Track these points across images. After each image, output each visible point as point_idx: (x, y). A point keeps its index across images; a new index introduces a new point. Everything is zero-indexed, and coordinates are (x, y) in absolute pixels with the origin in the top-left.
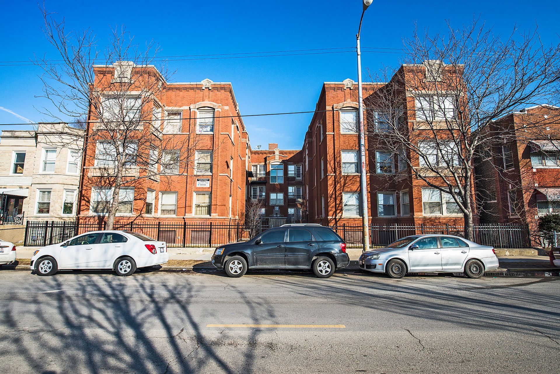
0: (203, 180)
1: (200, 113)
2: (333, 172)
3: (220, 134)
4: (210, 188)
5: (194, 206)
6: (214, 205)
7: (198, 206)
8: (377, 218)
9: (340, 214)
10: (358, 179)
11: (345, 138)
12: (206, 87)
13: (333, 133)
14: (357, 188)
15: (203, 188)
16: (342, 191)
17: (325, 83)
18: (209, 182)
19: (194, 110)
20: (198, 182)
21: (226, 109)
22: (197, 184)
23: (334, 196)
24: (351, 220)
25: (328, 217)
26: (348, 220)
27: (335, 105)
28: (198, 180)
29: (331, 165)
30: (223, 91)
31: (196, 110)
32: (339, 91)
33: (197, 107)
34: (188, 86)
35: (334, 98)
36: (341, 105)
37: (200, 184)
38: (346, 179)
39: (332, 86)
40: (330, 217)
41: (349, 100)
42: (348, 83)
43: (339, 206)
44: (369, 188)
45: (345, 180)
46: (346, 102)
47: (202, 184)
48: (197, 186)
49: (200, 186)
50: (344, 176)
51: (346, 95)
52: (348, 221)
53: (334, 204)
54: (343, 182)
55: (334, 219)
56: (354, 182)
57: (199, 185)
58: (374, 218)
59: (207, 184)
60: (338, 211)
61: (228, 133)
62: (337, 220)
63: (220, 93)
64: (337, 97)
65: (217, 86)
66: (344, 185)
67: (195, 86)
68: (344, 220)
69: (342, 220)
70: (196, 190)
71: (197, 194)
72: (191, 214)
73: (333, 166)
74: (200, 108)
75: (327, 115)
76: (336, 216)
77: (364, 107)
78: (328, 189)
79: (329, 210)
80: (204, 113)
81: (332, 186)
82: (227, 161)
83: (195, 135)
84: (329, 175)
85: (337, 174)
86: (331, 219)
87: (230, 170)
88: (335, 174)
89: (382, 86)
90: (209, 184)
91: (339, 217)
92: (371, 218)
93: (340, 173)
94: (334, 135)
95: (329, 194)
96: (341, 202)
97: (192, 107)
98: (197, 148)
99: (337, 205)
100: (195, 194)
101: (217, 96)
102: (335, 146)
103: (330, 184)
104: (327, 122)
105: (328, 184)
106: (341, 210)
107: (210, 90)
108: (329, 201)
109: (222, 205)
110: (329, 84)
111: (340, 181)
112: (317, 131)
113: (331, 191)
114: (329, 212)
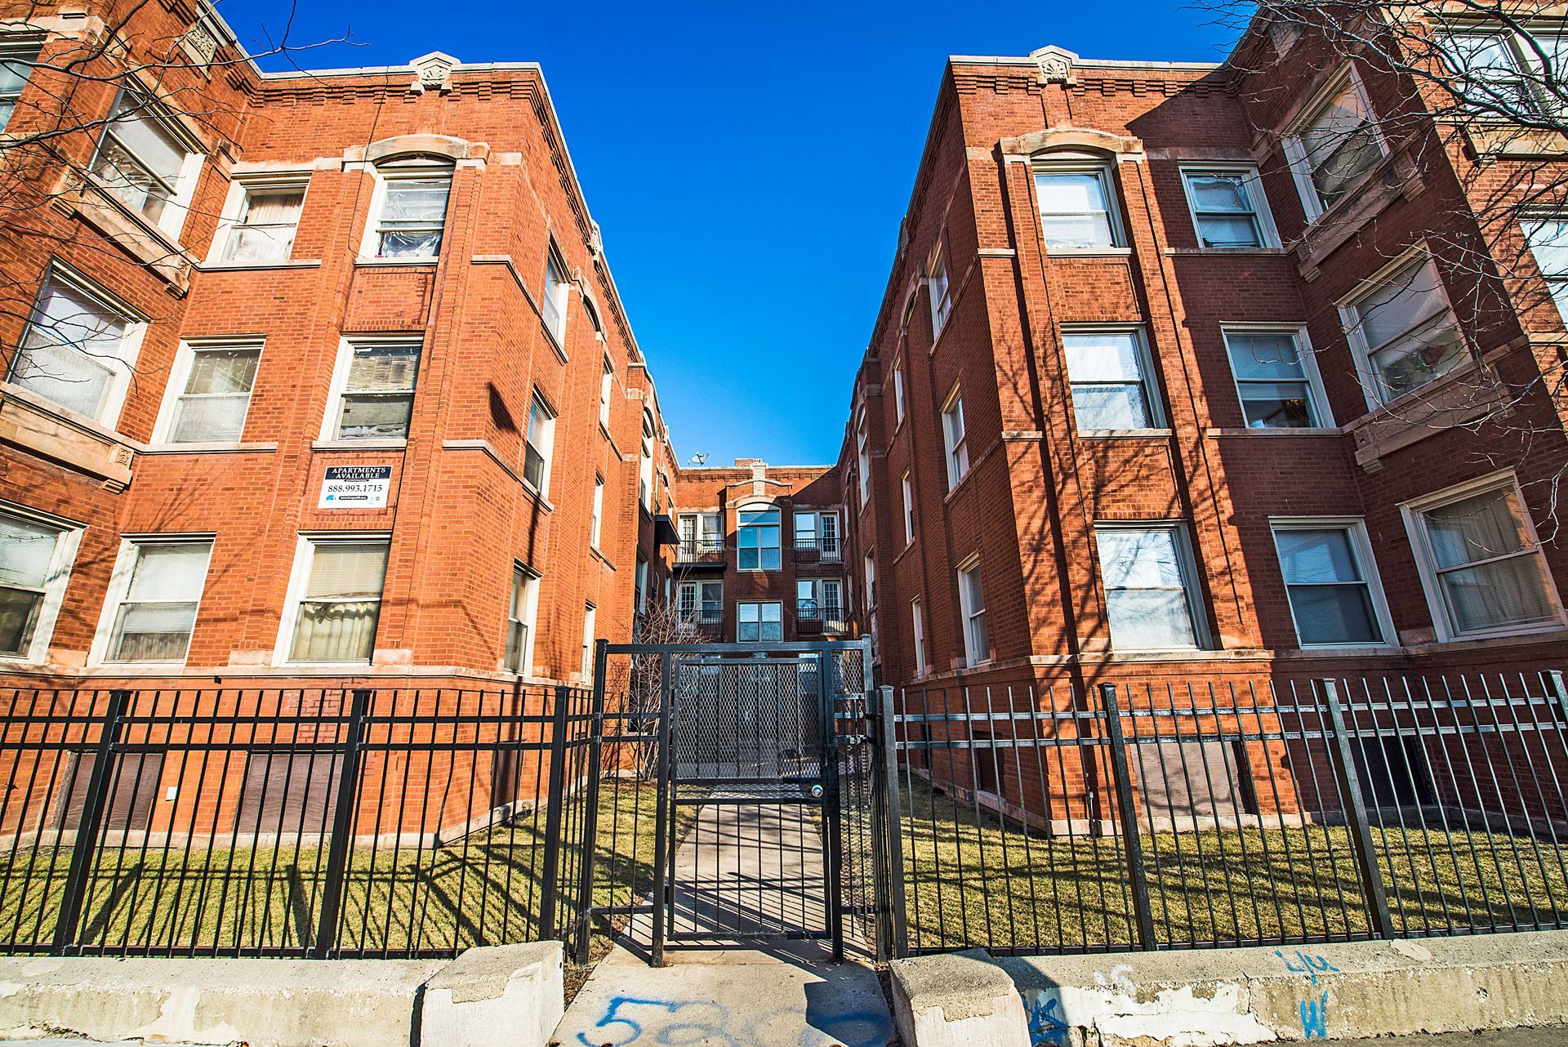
0: (359, 475)
1: (390, 186)
2: (1034, 426)
3: (467, 259)
4: (390, 511)
5: (291, 610)
6: (399, 602)
7: (324, 611)
8: (1296, 656)
9: (1098, 642)
10: (1164, 460)
11: (1068, 271)
12: (428, 83)
13: (1012, 252)
14: (1165, 504)
15: (349, 513)
16: (1089, 518)
17: (953, 58)
18: (386, 482)
19: (359, 166)
20: (328, 483)
21: (509, 163)
22: (325, 493)
23: (1051, 547)
24: (1160, 670)
25: (1034, 659)
26: (1148, 674)
27: (1006, 143)
28: (331, 475)
29: (1021, 392)
30: (502, 99)
31: (369, 168)
32: (1015, 91)
33: (376, 152)
34: (351, 82)
35: (996, 117)
36: (1033, 139)
37: (337, 494)
38: (1105, 456)
39: (984, 71)
40: (1042, 660)
41: (1064, 126)
42: (1054, 64)
43: (1085, 600)
44: (1230, 501)
45: (1100, 464)
46: (1051, 130)
47: (350, 493)
48: (323, 504)
49: (337, 504)
50: (1092, 443)
51: (1048, 107)
52: (1144, 680)
53: (1056, 585)
54: (1087, 472)
55: (1066, 668)
56: (1144, 472)
57: (330, 498)
58: (1284, 655)
59: (377, 494)
60: (1086, 626)
61: (507, 258)
62: (1087, 672)
63: (487, 106)
64: (1012, 113)
65: (476, 78)
66: (1099, 487)
67: (382, 81)
68: (1126, 670)
69: (1115, 671)
70: (311, 523)
71: (319, 549)
72: (261, 655)
73: (1029, 398)
74: (389, 161)
75: (973, 181)
76: (1074, 650)
77: (1139, 148)
78: (1016, 508)
79: (1032, 616)
80: (412, 186)
81: (1037, 493)
82: (496, 383)
83: (348, 269)
84: (1013, 440)
85: (1058, 434)
86: (1053, 666)
87: (521, 442)
88: (1044, 434)
89: (1198, 77)
90: (384, 494)
91: (1097, 657)
92: (1268, 655)
93: (1070, 429)
94: (1015, 260)
95: (1026, 532)
96: (1094, 576)
97: (351, 154)
98: (349, 325)
99: (1073, 594)
100: (304, 548)
101: (475, 115)
102: (1029, 307)
103: (1022, 484)
104: (978, 207)
105: (1012, 485)
106: (1102, 618)
107: (445, 93)
108: (1032, 572)
109: (444, 599)
110: (972, 64)
111: (1076, 470)
112: (906, 327)
113: (1031, 518)
114: (1036, 629)
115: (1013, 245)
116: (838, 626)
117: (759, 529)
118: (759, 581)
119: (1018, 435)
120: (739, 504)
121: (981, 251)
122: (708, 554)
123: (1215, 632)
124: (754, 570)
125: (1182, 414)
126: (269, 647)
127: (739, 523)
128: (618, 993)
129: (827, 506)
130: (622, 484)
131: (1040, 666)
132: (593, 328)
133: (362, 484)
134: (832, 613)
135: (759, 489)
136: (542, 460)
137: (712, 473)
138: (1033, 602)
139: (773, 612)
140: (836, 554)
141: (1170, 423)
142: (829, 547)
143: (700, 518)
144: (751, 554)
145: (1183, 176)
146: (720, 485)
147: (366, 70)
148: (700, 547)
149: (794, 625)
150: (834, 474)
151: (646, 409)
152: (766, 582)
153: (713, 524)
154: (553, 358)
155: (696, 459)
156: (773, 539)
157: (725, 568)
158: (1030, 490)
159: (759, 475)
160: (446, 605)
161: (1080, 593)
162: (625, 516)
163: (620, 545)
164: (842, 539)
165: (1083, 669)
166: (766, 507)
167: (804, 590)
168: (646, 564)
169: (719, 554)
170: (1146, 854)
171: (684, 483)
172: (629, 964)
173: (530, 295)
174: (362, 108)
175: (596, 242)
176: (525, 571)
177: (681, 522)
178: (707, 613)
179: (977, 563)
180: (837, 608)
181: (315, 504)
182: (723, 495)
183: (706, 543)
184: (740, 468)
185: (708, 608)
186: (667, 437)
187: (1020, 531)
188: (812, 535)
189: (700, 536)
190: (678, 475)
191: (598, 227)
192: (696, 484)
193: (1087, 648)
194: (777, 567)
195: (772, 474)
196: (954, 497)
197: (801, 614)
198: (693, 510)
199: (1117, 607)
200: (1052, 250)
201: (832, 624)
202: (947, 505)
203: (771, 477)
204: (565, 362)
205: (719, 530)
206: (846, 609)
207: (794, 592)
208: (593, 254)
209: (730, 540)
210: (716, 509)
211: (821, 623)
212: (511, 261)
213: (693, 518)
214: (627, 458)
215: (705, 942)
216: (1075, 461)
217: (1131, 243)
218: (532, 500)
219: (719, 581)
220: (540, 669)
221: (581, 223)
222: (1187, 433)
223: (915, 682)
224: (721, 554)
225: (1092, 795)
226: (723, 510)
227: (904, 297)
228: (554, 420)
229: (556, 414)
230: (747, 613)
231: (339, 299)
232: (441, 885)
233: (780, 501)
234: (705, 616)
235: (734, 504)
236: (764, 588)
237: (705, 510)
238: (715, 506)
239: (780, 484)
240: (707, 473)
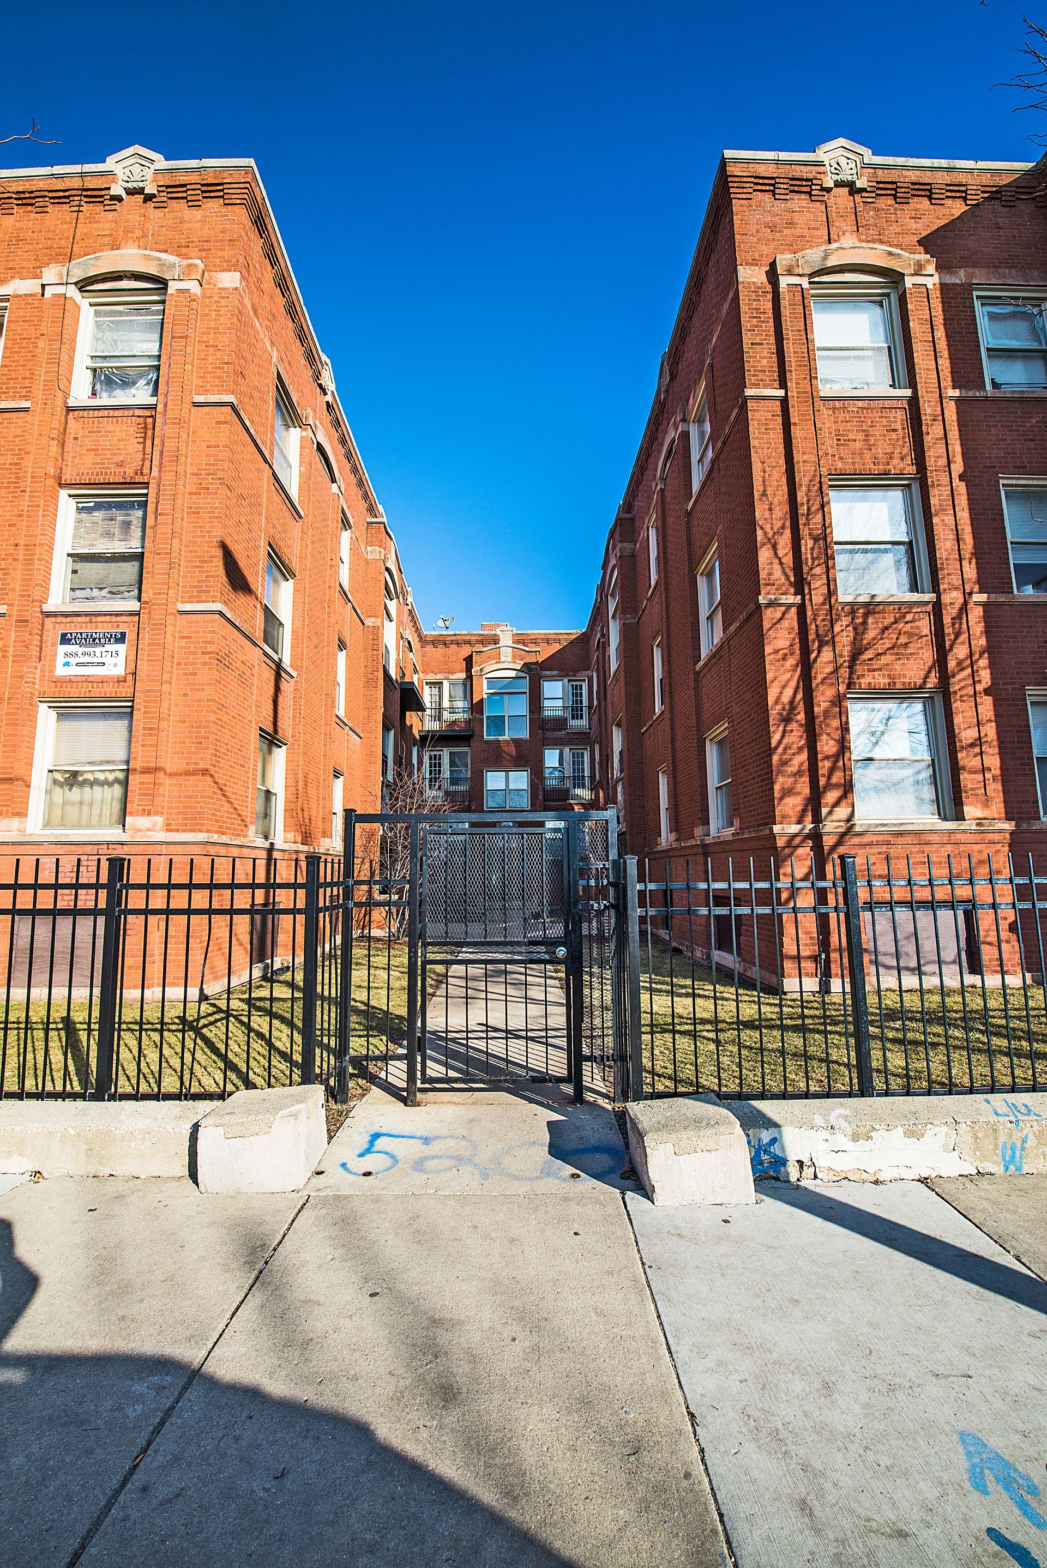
0: (93, 640)
1: (97, 314)
2: (792, 590)
3: (187, 400)
4: (130, 678)
5: (39, 779)
6: (147, 771)
7: (73, 779)
8: (1036, 826)
9: (842, 812)
10: (925, 626)
11: (842, 416)
12: (130, 185)
13: (781, 393)
14: (922, 673)
15: (87, 680)
16: (842, 688)
17: (728, 153)
18: (122, 648)
19: (60, 290)
20: (63, 649)
21: (227, 285)
22: (60, 660)
23: (801, 717)
24: (900, 840)
25: (777, 829)
26: (888, 843)
27: (783, 260)
28: (65, 640)
29: (780, 553)
30: (213, 206)
31: (72, 292)
32: (796, 196)
33: (78, 273)
34: (41, 185)
35: (773, 228)
36: (813, 256)
37: (74, 661)
38: (865, 623)
39: (763, 170)
40: (784, 829)
41: (849, 240)
42: (843, 161)
43: (832, 770)
44: (988, 671)
45: (859, 630)
46: (834, 245)
47: (86, 659)
48: (60, 671)
49: (74, 671)
50: (853, 608)
51: (833, 216)
52: (884, 849)
53: (804, 756)
54: (845, 640)
55: (808, 837)
56: (903, 640)
57: (67, 664)
58: (1025, 826)
59: (114, 660)
60: (831, 796)
61: (231, 398)
62: (828, 841)
63: (197, 214)
64: (791, 224)
65: (183, 179)
66: (854, 657)
67: (77, 183)
68: (866, 839)
69: (856, 840)
70: (51, 691)
71: (61, 716)
72: (15, 822)
73: (788, 560)
74: (92, 283)
75: (744, 308)
76: (817, 819)
77: (931, 269)
78: (769, 676)
79: (777, 787)
80: (121, 314)
81: (791, 661)
82: (228, 542)
83: (60, 411)
84: (770, 604)
85: (818, 598)
86: (796, 835)
87: (259, 606)
88: (803, 599)
89: (1005, 180)
90: (121, 660)
91: (838, 827)
92: (1009, 826)
93: (831, 593)
94: (784, 402)
95: (777, 702)
96: (844, 746)
97: (50, 274)
98: (67, 477)
99: (820, 764)
100: (46, 716)
101: (185, 226)
102: (797, 457)
103: (776, 652)
104: (747, 338)
105: (766, 652)
106: (848, 788)
107: (149, 198)
108: (780, 742)
109: (191, 768)
110: (748, 161)
111: (833, 637)
112: (663, 479)
113: (784, 687)
114: (781, 799)
115: (783, 385)
116: (585, 794)
117: (506, 697)
118: (505, 749)
119: (775, 599)
120: (486, 670)
121: (749, 392)
122: (454, 722)
123: (958, 803)
124: (501, 738)
125: (949, 578)
126: (22, 814)
127: (485, 690)
128: (378, 1130)
129: (575, 672)
130: (365, 650)
131: (782, 835)
132: (328, 480)
133: (98, 650)
134: (578, 781)
135: (506, 654)
136: (281, 624)
137: (458, 638)
138: (779, 772)
139: (520, 780)
140: (584, 722)
141: (936, 588)
142: (577, 715)
143: (446, 685)
144: (498, 723)
145: (977, 304)
146: (466, 651)
147: (58, 169)
148: (446, 715)
149: (541, 793)
150: (584, 639)
151: (387, 569)
152: (513, 750)
153: (459, 691)
154: (287, 514)
155: (440, 623)
156: (519, 707)
157: (471, 736)
158: (784, 658)
159: (506, 640)
160: (194, 773)
161: (827, 764)
162: (369, 683)
163: (366, 713)
164: (590, 707)
165: (824, 838)
166: (513, 674)
167: (551, 758)
168: (392, 732)
169: (465, 722)
170: (871, 1010)
171: (429, 648)
172: (385, 1103)
173: (259, 442)
174: (58, 216)
175: (328, 379)
176: (271, 739)
177: (427, 689)
178: (454, 781)
179: (726, 733)
180: (583, 776)
181: (52, 671)
182: (469, 661)
183: (453, 710)
184: (486, 632)
185: (456, 775)
186: (410, 600)
187: (770, 703)
188: (560, 703)
189: (446, 704)
190: (423, 640)
191: (328, 361)
192: (441, 650)
193: (831, 818)
194: (525, 734)
195: (520, 640)
196: (705, 665)
197: (548, 782)
198: (439, 677)
199: (863, 778)
200: (825, 390)
201: (579, 791)
202: (698, 673)
203: (518, 642)
204: (300, 517)
205: (465, 697)
206: (592, 777)
207: (541, 760)
208: (325, 394)
209: (477, 708)
210: (463, 675)
211: (567, 790)
212: (235, 403)
213: (439, 684)
214: (369, 622)
215: (455, 1085)
216: (832, 627)
217: (913, 384)
218: (274, 666)
219: (466, 749)
220: (290, 836)
221: (311, 358)
222: (953, 598)
223: (659, 848)
224: (468, 722)
225: (823, 956)
226: (470, 677)
227: (662, 445)
228: (291, 581)
229: (293, 575)
230: (494, 781)
231: (54, 447)
232: (208, 1034)
233: (527, 667)
234: (452, 784)
235: (481, 670)
236: (511, 756)
237: (451, 677)
238: (461, 671)
239: (527, 649)
240: (453, 638)
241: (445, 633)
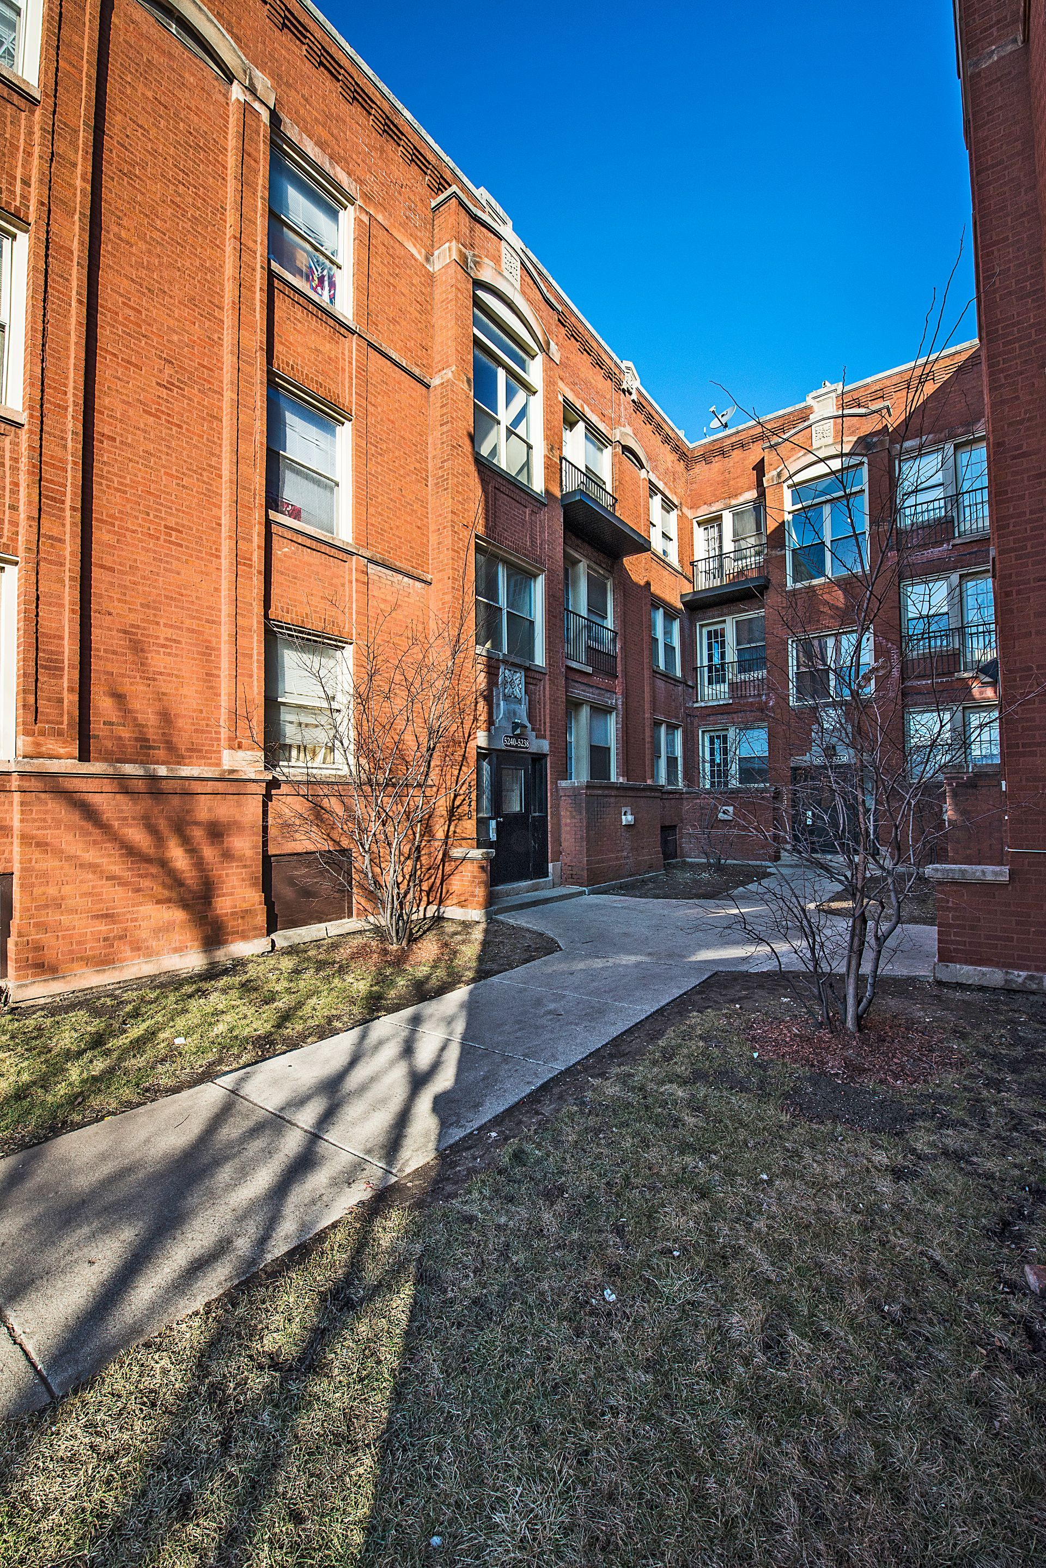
117: (827, 509)
118: (825, 598)
120: (788, 474)
122: (741, 572)
124: (818, 582)
127: (788, 508)
129: (962, 429)
135: (824, 433)
137: (742, 436)
139: (857, 649)
142: (970, 508)
143: (727, 518)
144: (812, 555)
146: (756, 453)
148: (730, 565)
149: (898, 666)
152: (840, 598)
153: (748, 520)
156: (852, 521)
157: (767, 588)
159: (823, 409)
166: (836, 464)
167: (919, 602)
169: (759, 568)
171: (700, 469)
177: (697, 530)
178: (744, 666)
182: (760, 468)
183: (739, 554)
184: (789, 410)
185: (746, 656)
188: (937, 494)
189: (728, 546)
190: (687, 459)
192: (718, 464)
194: (864, 566)
195: (848, 398)
197: (914, 648)
198: (715, 506)
201: (976, 653)
203: (847, 405)
205: (757, 528)
207: (899, 606)
209: (774, 541)
210: (751, 494)
211: (956, 655)
213: (714, 521)
219: (762, 612)
224: (762, 567)
226: (762, 494)
233: (865, 444)
234: (741, 672)
235: (779, 475)
236: (837, 608)
237: (734, 502)
238: (749, 489)
239: (862, 411)
240: (734, 439)
241: (721, 435)
